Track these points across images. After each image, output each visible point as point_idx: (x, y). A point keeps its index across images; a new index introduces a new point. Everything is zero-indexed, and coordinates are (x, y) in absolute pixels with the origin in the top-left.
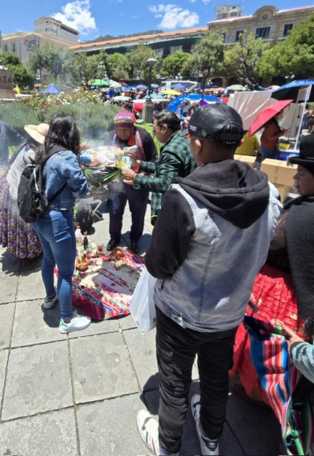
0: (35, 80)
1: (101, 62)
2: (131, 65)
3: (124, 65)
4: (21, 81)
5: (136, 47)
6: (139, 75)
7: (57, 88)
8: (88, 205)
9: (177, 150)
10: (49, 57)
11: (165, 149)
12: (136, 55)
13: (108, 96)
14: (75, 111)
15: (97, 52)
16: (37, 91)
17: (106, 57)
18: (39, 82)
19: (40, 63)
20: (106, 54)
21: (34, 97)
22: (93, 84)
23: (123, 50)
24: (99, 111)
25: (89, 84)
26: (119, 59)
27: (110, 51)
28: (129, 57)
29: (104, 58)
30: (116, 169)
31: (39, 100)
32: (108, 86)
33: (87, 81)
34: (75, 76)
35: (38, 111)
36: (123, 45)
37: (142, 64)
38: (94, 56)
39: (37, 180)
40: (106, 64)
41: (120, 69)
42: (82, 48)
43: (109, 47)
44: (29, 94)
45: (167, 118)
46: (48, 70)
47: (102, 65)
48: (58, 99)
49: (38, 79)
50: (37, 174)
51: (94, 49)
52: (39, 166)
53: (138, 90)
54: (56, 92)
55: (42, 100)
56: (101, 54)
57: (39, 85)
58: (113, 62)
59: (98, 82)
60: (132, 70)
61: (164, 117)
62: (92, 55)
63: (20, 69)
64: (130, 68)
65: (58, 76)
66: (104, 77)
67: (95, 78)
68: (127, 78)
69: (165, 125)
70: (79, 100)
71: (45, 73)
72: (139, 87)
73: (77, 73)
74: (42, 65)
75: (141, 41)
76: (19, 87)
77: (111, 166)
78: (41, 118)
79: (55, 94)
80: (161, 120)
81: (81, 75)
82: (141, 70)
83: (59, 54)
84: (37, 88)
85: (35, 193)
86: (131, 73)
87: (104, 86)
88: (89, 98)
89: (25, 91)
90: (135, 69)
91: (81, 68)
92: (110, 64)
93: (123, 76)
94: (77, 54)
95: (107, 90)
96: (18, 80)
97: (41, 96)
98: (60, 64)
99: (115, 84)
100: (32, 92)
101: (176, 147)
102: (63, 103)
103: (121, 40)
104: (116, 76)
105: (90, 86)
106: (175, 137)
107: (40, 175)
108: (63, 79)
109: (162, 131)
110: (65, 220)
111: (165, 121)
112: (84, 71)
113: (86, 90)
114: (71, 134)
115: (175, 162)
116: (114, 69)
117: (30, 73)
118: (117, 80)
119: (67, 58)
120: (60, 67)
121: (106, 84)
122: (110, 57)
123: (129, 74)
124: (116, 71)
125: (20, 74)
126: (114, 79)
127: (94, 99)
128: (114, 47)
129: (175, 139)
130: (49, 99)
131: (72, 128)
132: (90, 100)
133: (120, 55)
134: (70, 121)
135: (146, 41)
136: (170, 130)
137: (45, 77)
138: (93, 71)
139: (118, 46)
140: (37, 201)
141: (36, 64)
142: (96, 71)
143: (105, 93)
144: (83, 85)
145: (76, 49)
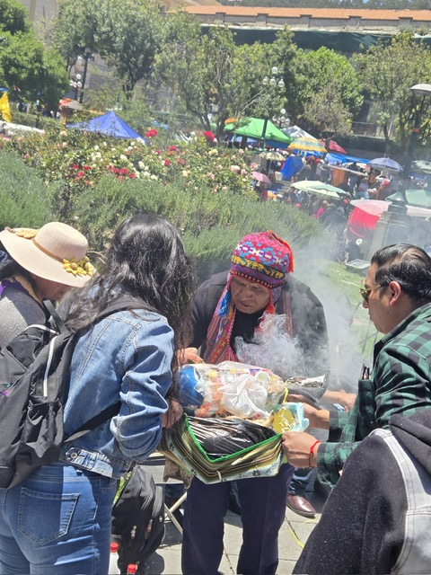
0: (65, 86)
1: (275, 70)
2: (365, 93)
3: (344, 89)
4: (21, 84)
5: (387, 40)
6: (385, 128)
7: (126, 124)
8: (154, 486)
9: (417, 353)
10: (121, 25)
11: (389, 345)
12: (384, 65)
13: (279, 175)
14: (167, 204)
15: (268, 37)
16: (63, 120)
17: (292, 55)
18: (76, 94)
19: (89, 38)
20: (293, 47)
21: (53, 138)
22: (241, 130)
23: (346, 44)
24: (240, 214)
25: (229, 127)
26: (330, 67)
27: (308, 41)
28: (363, 67)
29: (287, 58)
30: (268, 433)
31: (65, 150)
32: (283, 145)
33: (223, 118)
34: (189, 96)
35: (57, 184)
36: (352, 29)
37: (398, 94)
38: (257, 45)
39: (52, 370)
40: (288, 77)
41: (330, 98)
42: (223, 16)
43: (305, 28)
44: (38, 125)
45: (403, 266)
46: (109, 64)
47: (278, 77)
48: (123, 157)
49: (72, 84)
50: (58, 353)
51: (261, 26)
52: (65, 333)
53: (375, 171)
54: (122, 133)
55: (73, 155)
56: (279, 45)
57: (73, 104)
58: (311, 75)
59: (255, 127)
60: (365, 108)
61: (397, 262)
62: (251, 43)
63: (25, 46)
64: (360, 100)
65: (138, 86)
66: (278, 114)
67: (248, 113)
68: (346, 127)
69: (396, 283)
70: (185, 173)
71: (100, 72)
72: (378, 161)
73: (198, 87)
74: (92, 46)
75: (407, 26)
76: (12, 98)
77: (257, 422)
78: (62, 204)
79: (117, 141)
80: (387, 267)
81: (208, 96)
82: (391, 111)
83: (153, 24)
84: (68, 112)
85: (35, 401)
86: (359, 115)
87: (273, 143)
88: (216, 172)
89: (26, 115)
90: (376, 105)
91: (210, 77)
92: (300, 78)
93: (336, 121)
94: (206, 30)
95: (279, 157)
96: (12, 79)
97: (73, 142)
98: (150, 53)
99: (304, 142)
100: (47, 120)
101: (415, 346)
102: (137, 173)
103: (345, 13)
104: (312, 118)
105: (230, 133)
106: (419, 318)
107: (64, 359)
108: (153, 98)
109: (385, 299)
110: (94, 505)
111: (397, 273)
112: (218, 87)
113: (213, 145)
114: (170, 268)
115: (418, 382)
116: (312, 94)
117: (54, 63)
118: (315, 132)
119: (172, 37)
120: (148, 61)
121: (279, 135)
122: (304, 57)
123: (354, 119)
124: (317, 105)
125: (23, 60)
126: (306, 126)
127: (233, 179)
128: (322, 29)
129: (420, 323)
130: (96, 155)
131: (174, 253)
132: (220, 180)
133: (336, 56)
134: (167, 234)
135: (423, 27)
136: (407, 300)
137: (97, 80)
138: (245, 92)
139: (333, 30)
140: (35, 422)
141: (77, 39)
142: (254, 92)
143: (269, 166)
144: (208, 127)
145: (205, 17)
